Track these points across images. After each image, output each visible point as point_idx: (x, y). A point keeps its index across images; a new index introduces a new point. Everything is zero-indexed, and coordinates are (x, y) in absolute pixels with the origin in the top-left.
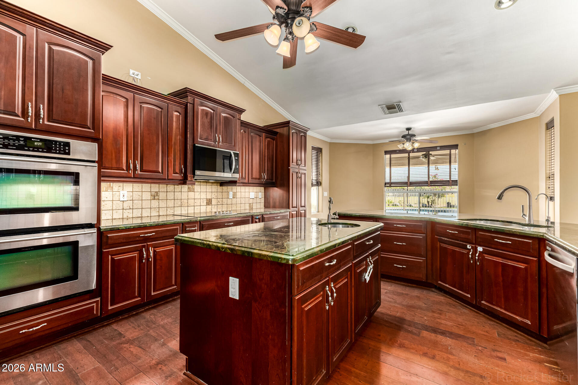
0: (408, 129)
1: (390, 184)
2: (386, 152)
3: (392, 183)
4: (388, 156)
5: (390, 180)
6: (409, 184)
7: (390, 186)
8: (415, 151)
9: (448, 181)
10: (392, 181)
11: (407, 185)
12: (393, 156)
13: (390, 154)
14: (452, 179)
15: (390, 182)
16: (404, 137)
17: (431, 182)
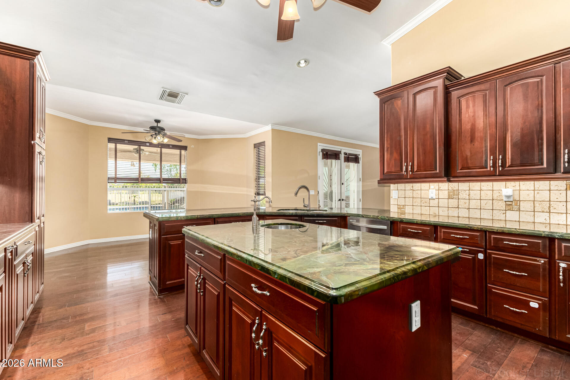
0: (158, 121)
1: (116, 180)
2: (110, 140)
3: (117, 178)
4: (112, 146)
5: (116, 174)
6: (140, 180)
7: (115, 182)
8: (147, 145)
9: (179, 179)
10: (118, 176)
11: (138, 181)
12: (120, 146)
13: (116, 144)
14: (182, 178)
15: (116, 177)
16: (152, 128)
17: (165, 180)
